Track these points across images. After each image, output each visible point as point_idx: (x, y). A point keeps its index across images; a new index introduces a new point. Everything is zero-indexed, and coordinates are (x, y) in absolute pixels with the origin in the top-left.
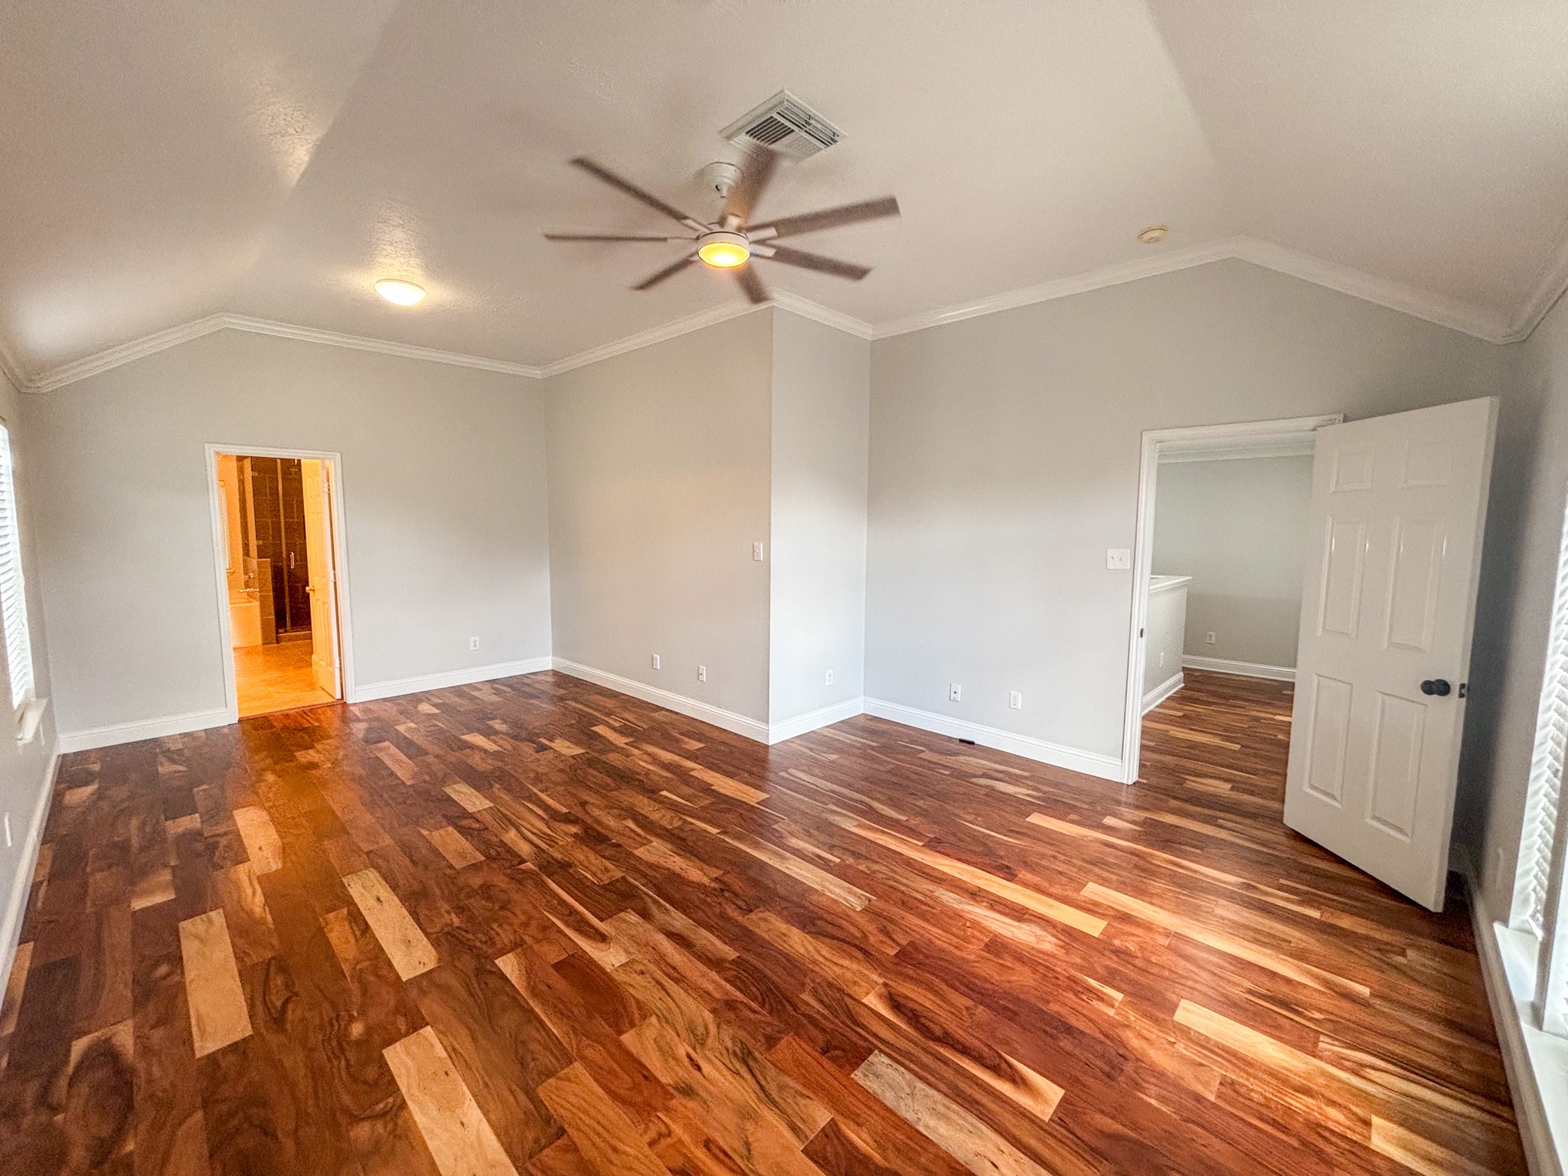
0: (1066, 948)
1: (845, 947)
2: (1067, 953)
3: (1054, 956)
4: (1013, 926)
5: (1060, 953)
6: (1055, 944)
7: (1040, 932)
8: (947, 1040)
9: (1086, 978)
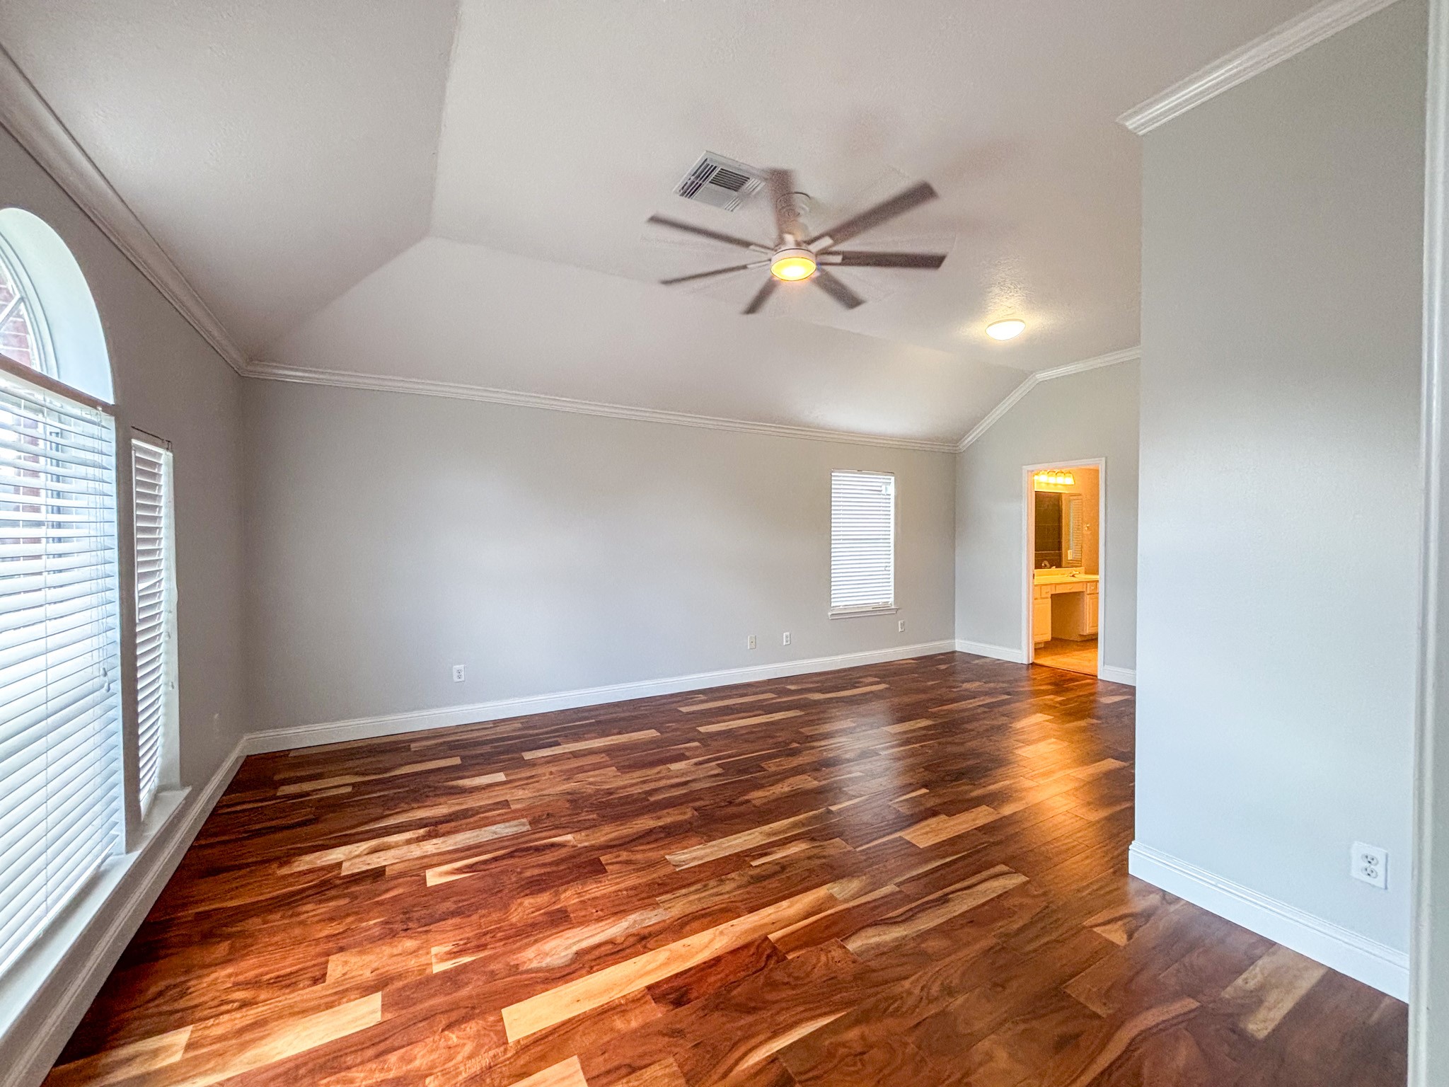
0: (514, 970)
1: (627, 840)
2: (508, 964)
3: (513, 952)
4: (574, 943)
5: (513, 960)
6: (525, 962)
7: (547, 962)
8: (510, 855)
9: (473, 958)
